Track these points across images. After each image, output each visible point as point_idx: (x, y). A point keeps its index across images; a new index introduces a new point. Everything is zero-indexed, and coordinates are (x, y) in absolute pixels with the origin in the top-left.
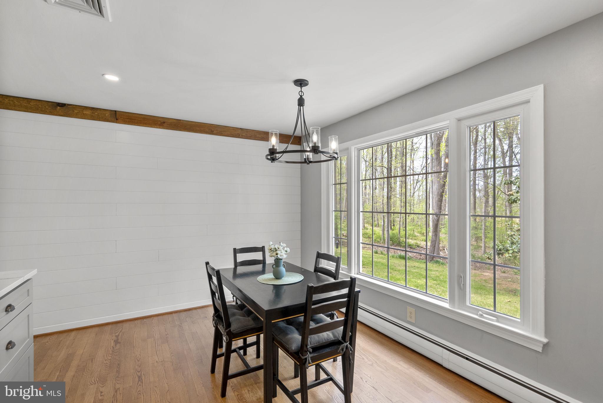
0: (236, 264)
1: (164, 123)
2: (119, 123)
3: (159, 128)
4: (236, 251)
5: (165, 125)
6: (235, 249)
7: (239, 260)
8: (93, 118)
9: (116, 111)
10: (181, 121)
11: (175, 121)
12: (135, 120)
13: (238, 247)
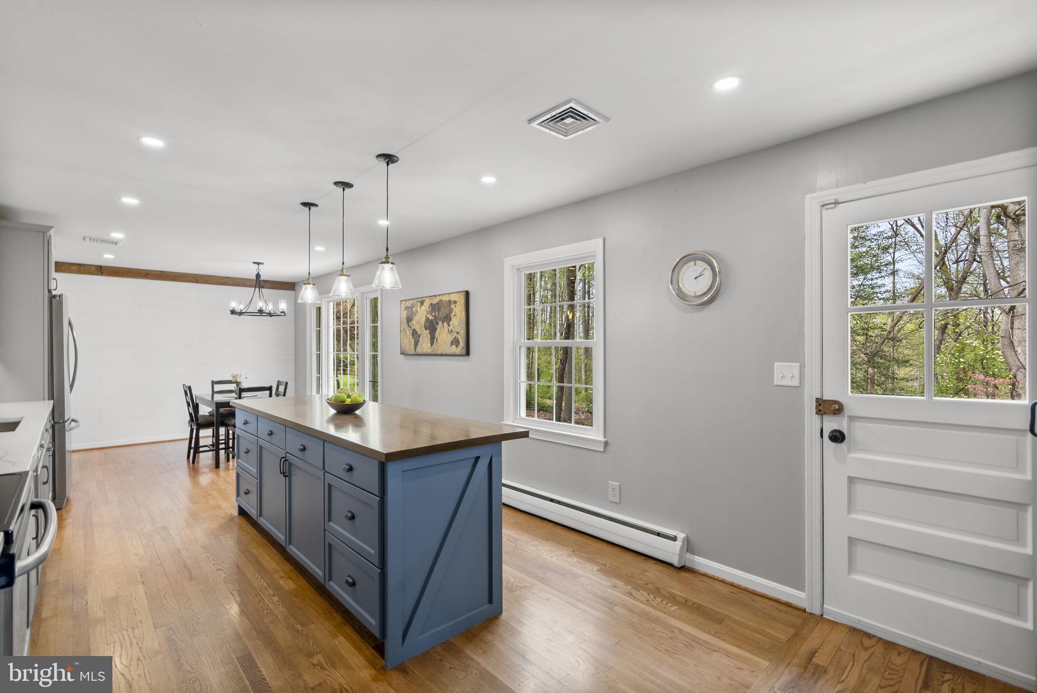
0: (213, 393)
1: (148, 274)
2: (104, 275)
3: (143, 279)
4: (214, 383)
5: (149, 276)
6: (212, 381)
7: (216, 390)
8: (79, 272)
9: (101, 266)
10: (166, 273)
11: (158, 272)
12: (119, 272)
13: (215, 380)
